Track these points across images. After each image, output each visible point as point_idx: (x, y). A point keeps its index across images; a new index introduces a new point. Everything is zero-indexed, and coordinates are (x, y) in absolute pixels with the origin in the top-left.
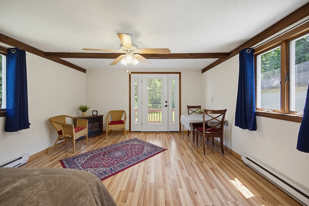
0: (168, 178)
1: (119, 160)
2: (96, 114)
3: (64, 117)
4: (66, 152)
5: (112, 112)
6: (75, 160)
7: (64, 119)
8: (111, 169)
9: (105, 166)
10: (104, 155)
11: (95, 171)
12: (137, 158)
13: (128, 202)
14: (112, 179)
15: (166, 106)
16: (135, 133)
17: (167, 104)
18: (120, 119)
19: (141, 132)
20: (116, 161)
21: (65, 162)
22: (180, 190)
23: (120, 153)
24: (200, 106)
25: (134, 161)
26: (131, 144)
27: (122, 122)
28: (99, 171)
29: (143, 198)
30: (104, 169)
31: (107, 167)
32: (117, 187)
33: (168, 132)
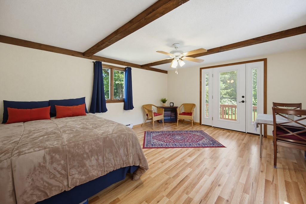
0: (204, 166)
1: (176, 141)
2: (172, 105)
3: (151, 105)
4: (150, 128)
5: (185, 105)
6: (151, 133)
7: (151, 107)
8: (166, 145)
9: (164, 142)
10: (168, 136)
11: (157, 142)
12: (190, 144)
13: (163, 164)
14: (164, 150)
15: (243, 102)
16: (205, 127)
17: (244, 99)
18: (191, 111)
19: (211, 126)
20: (173, 141)
21: (146, 133)
22: (206, 177)
23: (179, 137)
24: (301, 104)
25: (185, 145)
26: (194, 133)
27: (190, 114)
28: (159, 143)
29: (173, 167)
30: (163, 143)
31: (165, 142)
32: (163, 155)
33: (245, 133)
